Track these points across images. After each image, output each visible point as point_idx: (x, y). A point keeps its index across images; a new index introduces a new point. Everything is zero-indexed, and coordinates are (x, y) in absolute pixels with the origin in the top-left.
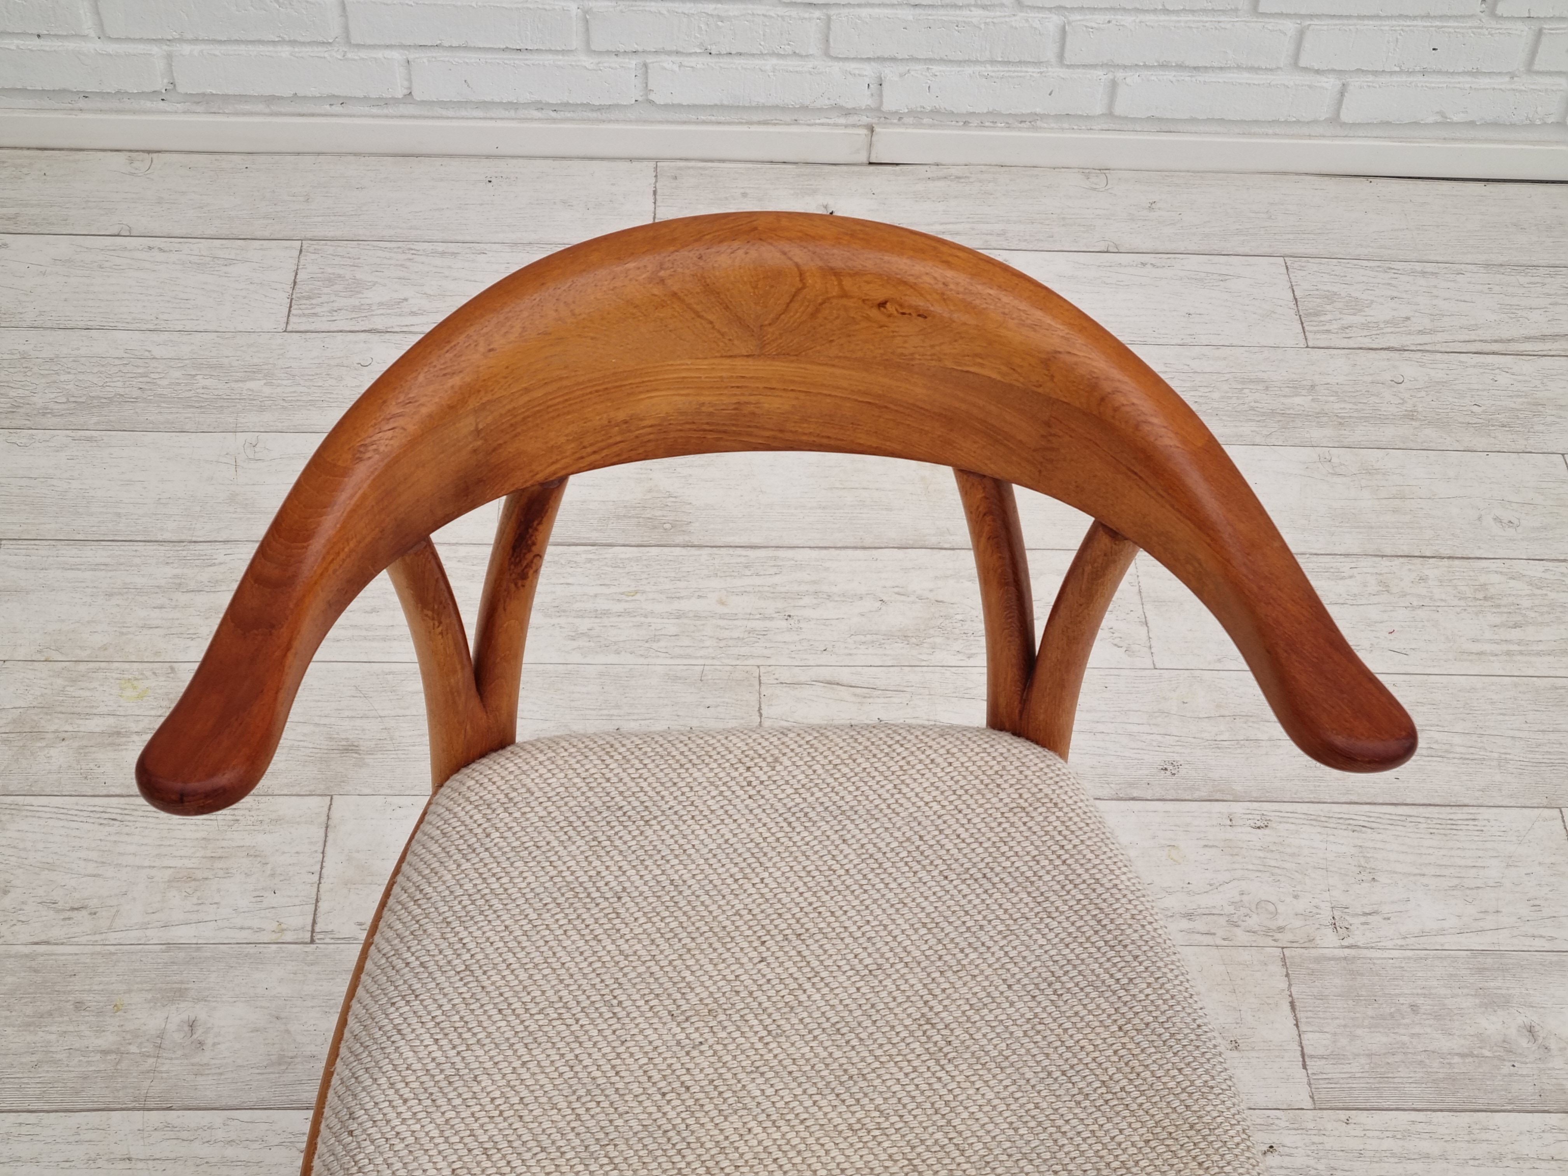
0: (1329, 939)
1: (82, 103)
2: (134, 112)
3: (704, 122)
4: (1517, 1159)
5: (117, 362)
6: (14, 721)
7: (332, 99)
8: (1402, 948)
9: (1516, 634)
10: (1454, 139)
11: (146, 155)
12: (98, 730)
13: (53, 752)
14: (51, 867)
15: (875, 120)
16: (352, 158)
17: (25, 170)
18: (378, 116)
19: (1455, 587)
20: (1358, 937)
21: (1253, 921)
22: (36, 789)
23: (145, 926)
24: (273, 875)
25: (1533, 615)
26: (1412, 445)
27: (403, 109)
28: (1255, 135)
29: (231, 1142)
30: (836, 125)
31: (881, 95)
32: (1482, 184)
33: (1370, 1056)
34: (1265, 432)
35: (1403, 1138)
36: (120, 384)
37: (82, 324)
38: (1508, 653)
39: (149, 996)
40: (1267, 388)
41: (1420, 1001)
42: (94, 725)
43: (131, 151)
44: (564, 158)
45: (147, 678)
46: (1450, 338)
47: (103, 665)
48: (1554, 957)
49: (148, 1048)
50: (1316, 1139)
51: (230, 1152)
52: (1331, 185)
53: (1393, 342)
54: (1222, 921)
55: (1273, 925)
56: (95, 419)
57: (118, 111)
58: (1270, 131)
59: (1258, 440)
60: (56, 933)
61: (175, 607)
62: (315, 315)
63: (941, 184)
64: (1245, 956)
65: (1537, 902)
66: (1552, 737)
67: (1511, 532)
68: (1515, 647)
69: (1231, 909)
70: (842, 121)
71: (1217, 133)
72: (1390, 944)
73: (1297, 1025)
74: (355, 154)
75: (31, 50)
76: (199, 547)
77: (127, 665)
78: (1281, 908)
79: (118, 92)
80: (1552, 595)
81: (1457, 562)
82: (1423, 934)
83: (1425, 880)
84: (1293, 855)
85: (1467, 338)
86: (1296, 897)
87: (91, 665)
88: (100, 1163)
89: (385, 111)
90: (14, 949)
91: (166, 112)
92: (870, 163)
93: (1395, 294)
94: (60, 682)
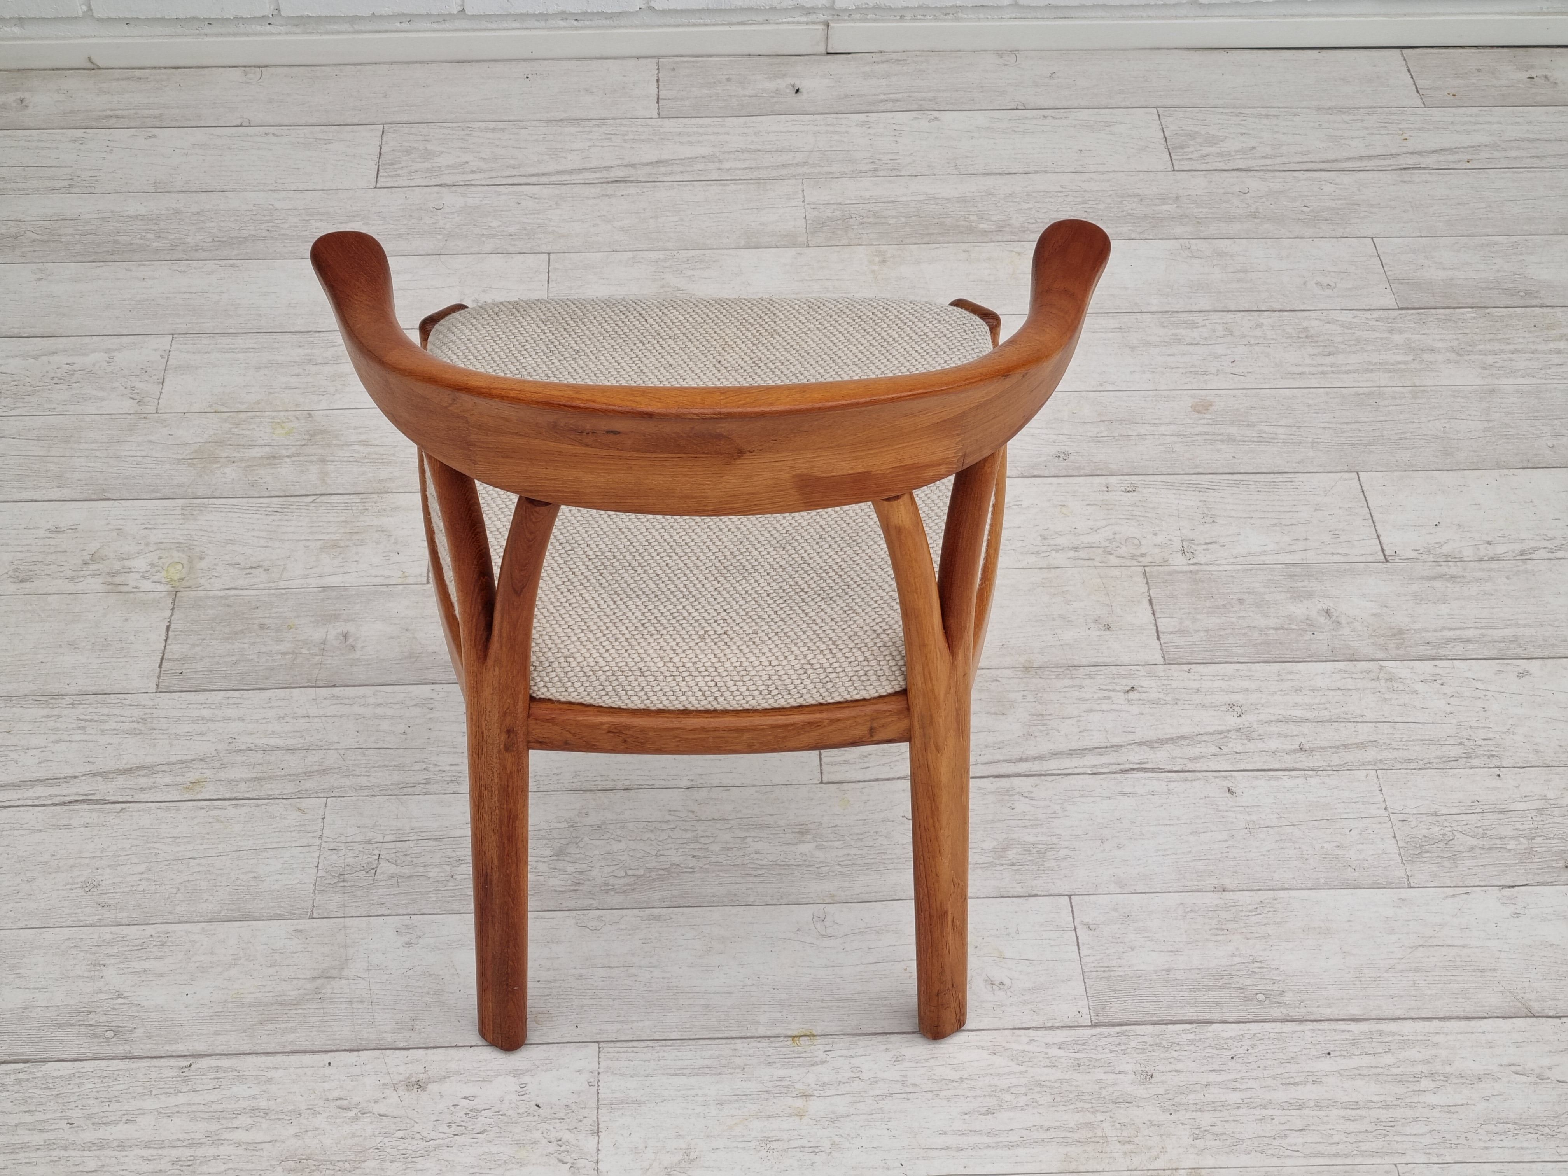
0: (1179, 561)
1: (207, 29)
2: (247, 35)
3: (694, 25)
4: (1313, 690)
5: (248, 213)
6: (196, 451)
7: (402, 17)
8: (1233, 564)
9: (1329, 360)
10: (1292, 16)
11: (257, 69)
12: (258, 455)
13: (227, 470)
14: (233, 542)
15: (830, 18)
16: (419, 65)
17: (164, 83)
18: (438, 31)
19: (1284, 330)
20: (1201, 558)
21: (1123, 550)
22: (217, 494)
23: (306, 577)
24: (396, 543)
25: (1343, 346)
26: (1254, 235)
27: (458, 24)
28: (1132, 17)
29: (380, 705)
30: (799, 23)
32: (1317, 51)
33: (1207, 631)
34: (1139, 230)
35: (1230, 680)
36: (252, 228)
37: (219, 188)
38: (1323, 373)
39: (313, 619)
40: (1141, 200)
41: (1245, 596)
42: (256, 452)
43: (245, 67)
44: (585, 59)
45: (291, 421)
46: (1287, 161)
47: (258, 413)
48: (1347, 566)
49: (315, 650)
50: (1166, 682)
51: (380, 711)
52: (1197, 56)
53: (1241, 164)
54: (1100, 551)
55: (1139, 552)
56: (235, 252)
57: (234, 35)
58: (1144, 14)
59: (1133, 236)
60: (241, 583)
61: (309, 375)
62: (398, 175)
63: (884, 66)
64: (1116, 572)
65: (1337, 532)
66: (1354, 426)
67: (1329, 292)
68: (1329, 369)
69: (1107, 544)
70: (804, 19)
71: (1102, 18)
72: (1224, 562)
73: (1154, 614)
74: (421, 62)
76: (322, 335)
77: (275, 414)
78: (1144, 542)
79: (236, 18)
80: (1359, 333)
81: (1285, 313)
82: (1249, 555)
83: (1253, 521)
84: (1154, 508)
85: (1300, 160)
86: (1155, 534)
87: (249, 414)
88: (287, 719)
89: (443, 26)
90: (211, 593)
91: (272, 34)
92: (828, 53)
93: (1244, 131)
94: (227, 426)
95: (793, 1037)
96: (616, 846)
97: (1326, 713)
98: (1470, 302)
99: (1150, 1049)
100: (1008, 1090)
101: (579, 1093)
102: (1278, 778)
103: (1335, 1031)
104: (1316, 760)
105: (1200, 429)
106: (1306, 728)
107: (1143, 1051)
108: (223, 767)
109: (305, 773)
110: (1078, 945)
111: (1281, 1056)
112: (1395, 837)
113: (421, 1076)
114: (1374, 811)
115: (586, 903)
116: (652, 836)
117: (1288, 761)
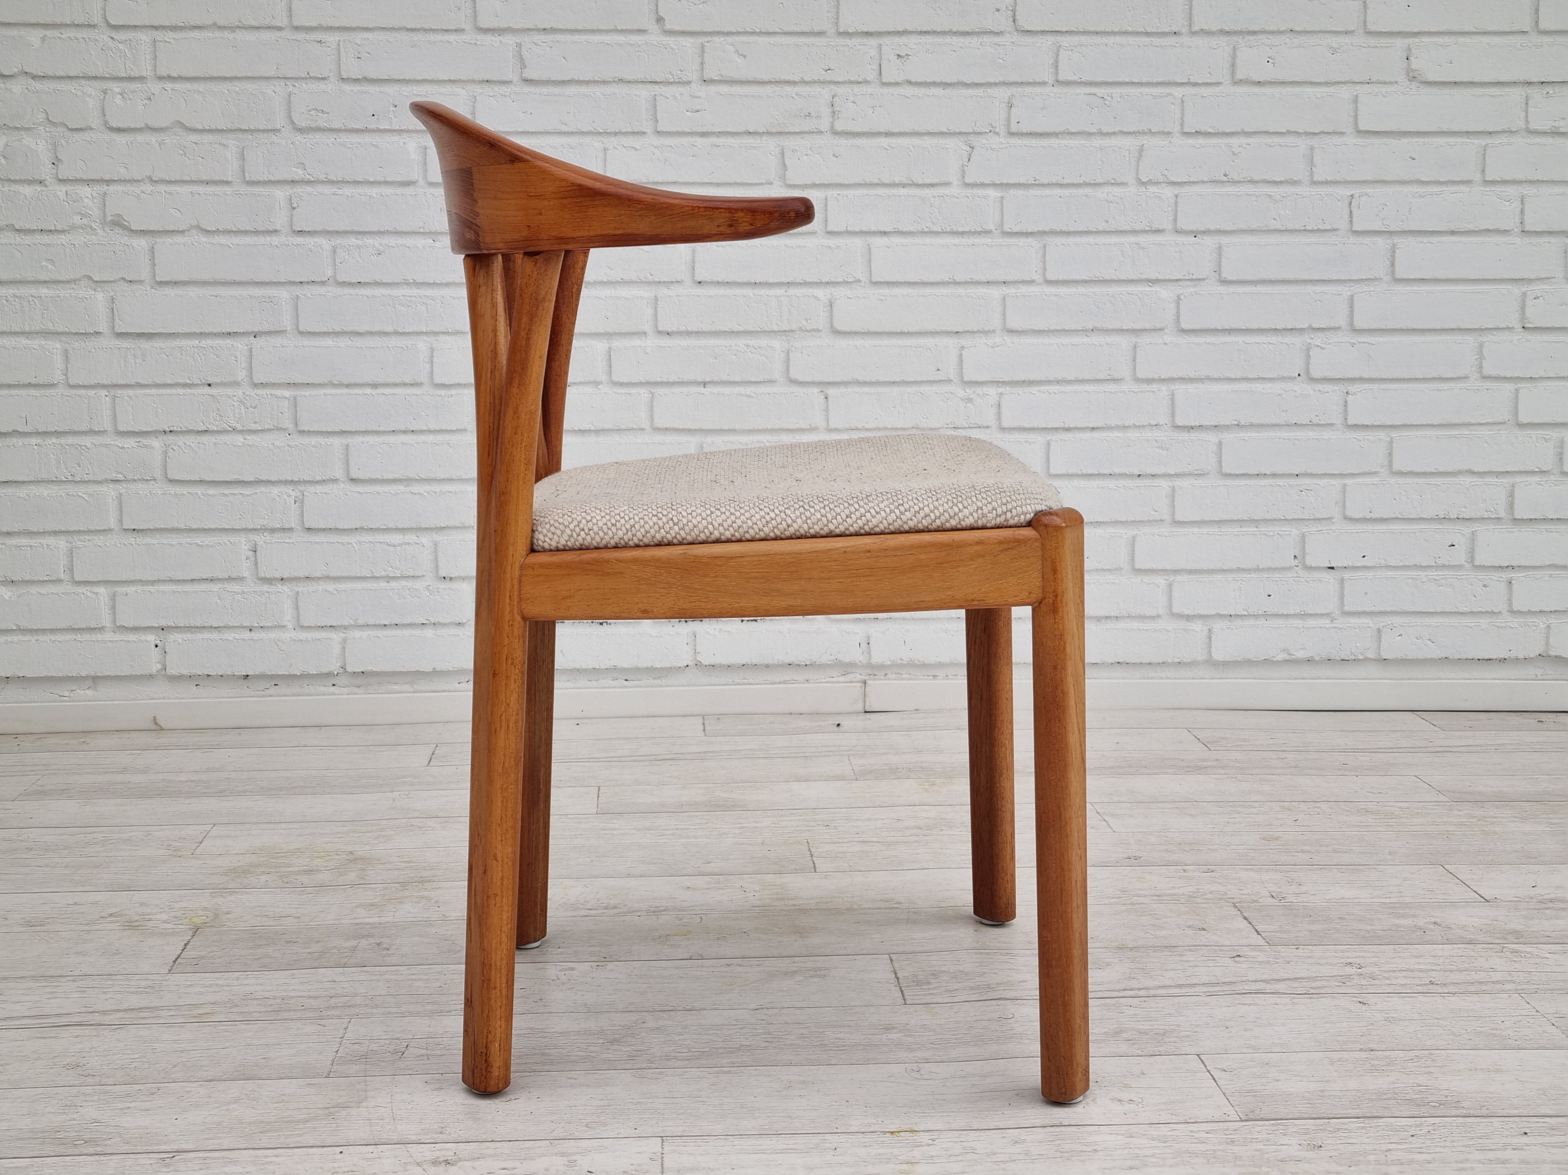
0: (1269, 901)
5: (299, 778)
8: (1328, 902)
12: (295, 870)
15: (867, 678)
20: (1292, 900)
21: (1209, 896)
26: (1298, 774)
29: (413, 974)
30: (836, 682)
31: (869, 653)
33: (1310, 931)
35: (1342, 952)
36: (302, 783)
37: (271, 769)
39: (344, 938)
40: (1182, 761)
41: (1346, 916)
46: (1319, 748)
47: (297, 853)
48: (1448, 904)
49: (345, 951)
50: (1273, 953)
52: (1216, 713)
53: (1276, 749)
54: (1185, 897)
55: (1224, 897)
56: (283, 793)
58: (1163, 675)
59: (1179, 773)
62: (450, 761)
63: (921, 715)
64: (1204, 906)
67: (1381, 795)
68: (1393, 824)
69: (1190, 894)
70: (842, 679)
71: (1124, 678)
72: (1318, 901)
73: (1250, 923)
75: (243, 640)
77: (315, 853)
78: (1229, 893)
81: (1341, 803)
82: (1343, 898)
83: (1341, 885)
84: (1235, 879)
85: (1332, 748)
86: (1241, 890)
87: (288, 854)
88: (311, 983)
92: (866, 712)
93: (1273, 737)
94: (264, 859)
95: (892, 1133)
96: (677, 1038)
97: (1452, 967)
98: (1524, 799)
99: (1315, 1132)
100: (1153, 1156)
101: (640, 1165)
102: (1412, 997)
103: (1528, 1122)
104: (1452, 989)
105: (1272, 847)
106: (1433, 974)
107: (1306, 1134)
108: (236, 1006)
109: (328, 1008)
110: (1214, 1079)
111: (1469, 1135)
112: (1553, 1025)
113: (450, 1158)
114: (1524, 1012)
115: (644, 1066)
116: (718, 1032)
117: (1420, 989)
